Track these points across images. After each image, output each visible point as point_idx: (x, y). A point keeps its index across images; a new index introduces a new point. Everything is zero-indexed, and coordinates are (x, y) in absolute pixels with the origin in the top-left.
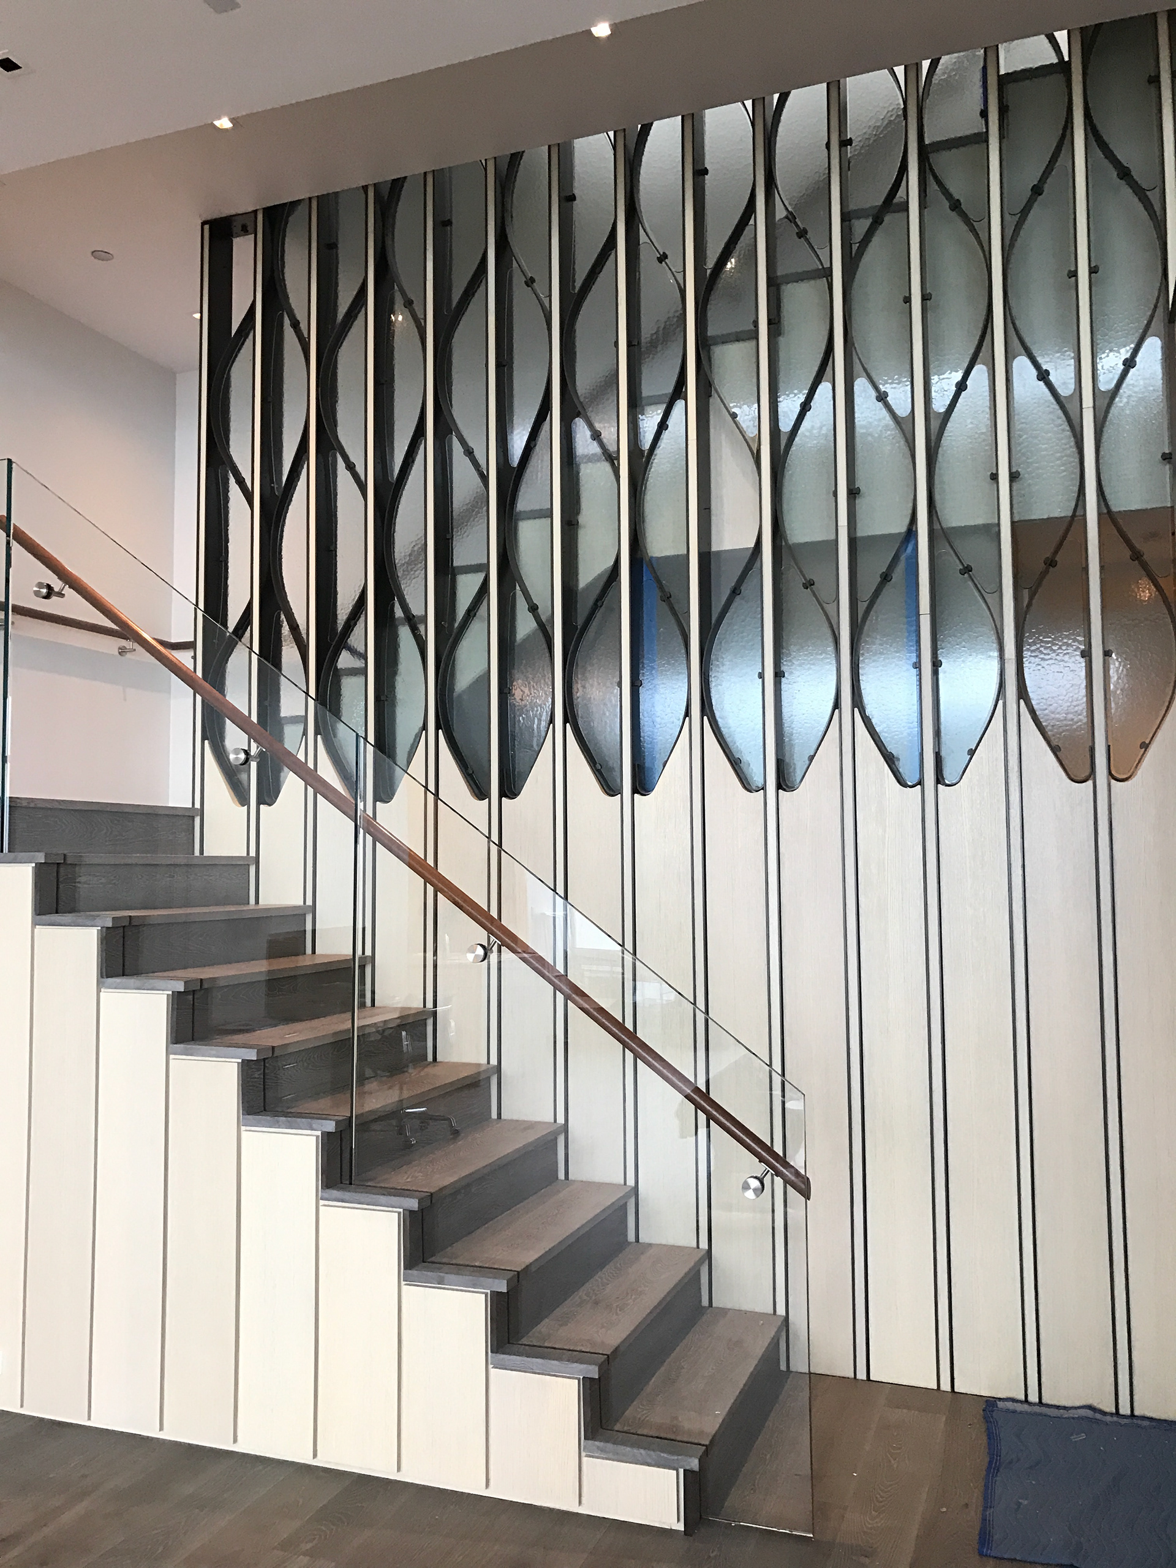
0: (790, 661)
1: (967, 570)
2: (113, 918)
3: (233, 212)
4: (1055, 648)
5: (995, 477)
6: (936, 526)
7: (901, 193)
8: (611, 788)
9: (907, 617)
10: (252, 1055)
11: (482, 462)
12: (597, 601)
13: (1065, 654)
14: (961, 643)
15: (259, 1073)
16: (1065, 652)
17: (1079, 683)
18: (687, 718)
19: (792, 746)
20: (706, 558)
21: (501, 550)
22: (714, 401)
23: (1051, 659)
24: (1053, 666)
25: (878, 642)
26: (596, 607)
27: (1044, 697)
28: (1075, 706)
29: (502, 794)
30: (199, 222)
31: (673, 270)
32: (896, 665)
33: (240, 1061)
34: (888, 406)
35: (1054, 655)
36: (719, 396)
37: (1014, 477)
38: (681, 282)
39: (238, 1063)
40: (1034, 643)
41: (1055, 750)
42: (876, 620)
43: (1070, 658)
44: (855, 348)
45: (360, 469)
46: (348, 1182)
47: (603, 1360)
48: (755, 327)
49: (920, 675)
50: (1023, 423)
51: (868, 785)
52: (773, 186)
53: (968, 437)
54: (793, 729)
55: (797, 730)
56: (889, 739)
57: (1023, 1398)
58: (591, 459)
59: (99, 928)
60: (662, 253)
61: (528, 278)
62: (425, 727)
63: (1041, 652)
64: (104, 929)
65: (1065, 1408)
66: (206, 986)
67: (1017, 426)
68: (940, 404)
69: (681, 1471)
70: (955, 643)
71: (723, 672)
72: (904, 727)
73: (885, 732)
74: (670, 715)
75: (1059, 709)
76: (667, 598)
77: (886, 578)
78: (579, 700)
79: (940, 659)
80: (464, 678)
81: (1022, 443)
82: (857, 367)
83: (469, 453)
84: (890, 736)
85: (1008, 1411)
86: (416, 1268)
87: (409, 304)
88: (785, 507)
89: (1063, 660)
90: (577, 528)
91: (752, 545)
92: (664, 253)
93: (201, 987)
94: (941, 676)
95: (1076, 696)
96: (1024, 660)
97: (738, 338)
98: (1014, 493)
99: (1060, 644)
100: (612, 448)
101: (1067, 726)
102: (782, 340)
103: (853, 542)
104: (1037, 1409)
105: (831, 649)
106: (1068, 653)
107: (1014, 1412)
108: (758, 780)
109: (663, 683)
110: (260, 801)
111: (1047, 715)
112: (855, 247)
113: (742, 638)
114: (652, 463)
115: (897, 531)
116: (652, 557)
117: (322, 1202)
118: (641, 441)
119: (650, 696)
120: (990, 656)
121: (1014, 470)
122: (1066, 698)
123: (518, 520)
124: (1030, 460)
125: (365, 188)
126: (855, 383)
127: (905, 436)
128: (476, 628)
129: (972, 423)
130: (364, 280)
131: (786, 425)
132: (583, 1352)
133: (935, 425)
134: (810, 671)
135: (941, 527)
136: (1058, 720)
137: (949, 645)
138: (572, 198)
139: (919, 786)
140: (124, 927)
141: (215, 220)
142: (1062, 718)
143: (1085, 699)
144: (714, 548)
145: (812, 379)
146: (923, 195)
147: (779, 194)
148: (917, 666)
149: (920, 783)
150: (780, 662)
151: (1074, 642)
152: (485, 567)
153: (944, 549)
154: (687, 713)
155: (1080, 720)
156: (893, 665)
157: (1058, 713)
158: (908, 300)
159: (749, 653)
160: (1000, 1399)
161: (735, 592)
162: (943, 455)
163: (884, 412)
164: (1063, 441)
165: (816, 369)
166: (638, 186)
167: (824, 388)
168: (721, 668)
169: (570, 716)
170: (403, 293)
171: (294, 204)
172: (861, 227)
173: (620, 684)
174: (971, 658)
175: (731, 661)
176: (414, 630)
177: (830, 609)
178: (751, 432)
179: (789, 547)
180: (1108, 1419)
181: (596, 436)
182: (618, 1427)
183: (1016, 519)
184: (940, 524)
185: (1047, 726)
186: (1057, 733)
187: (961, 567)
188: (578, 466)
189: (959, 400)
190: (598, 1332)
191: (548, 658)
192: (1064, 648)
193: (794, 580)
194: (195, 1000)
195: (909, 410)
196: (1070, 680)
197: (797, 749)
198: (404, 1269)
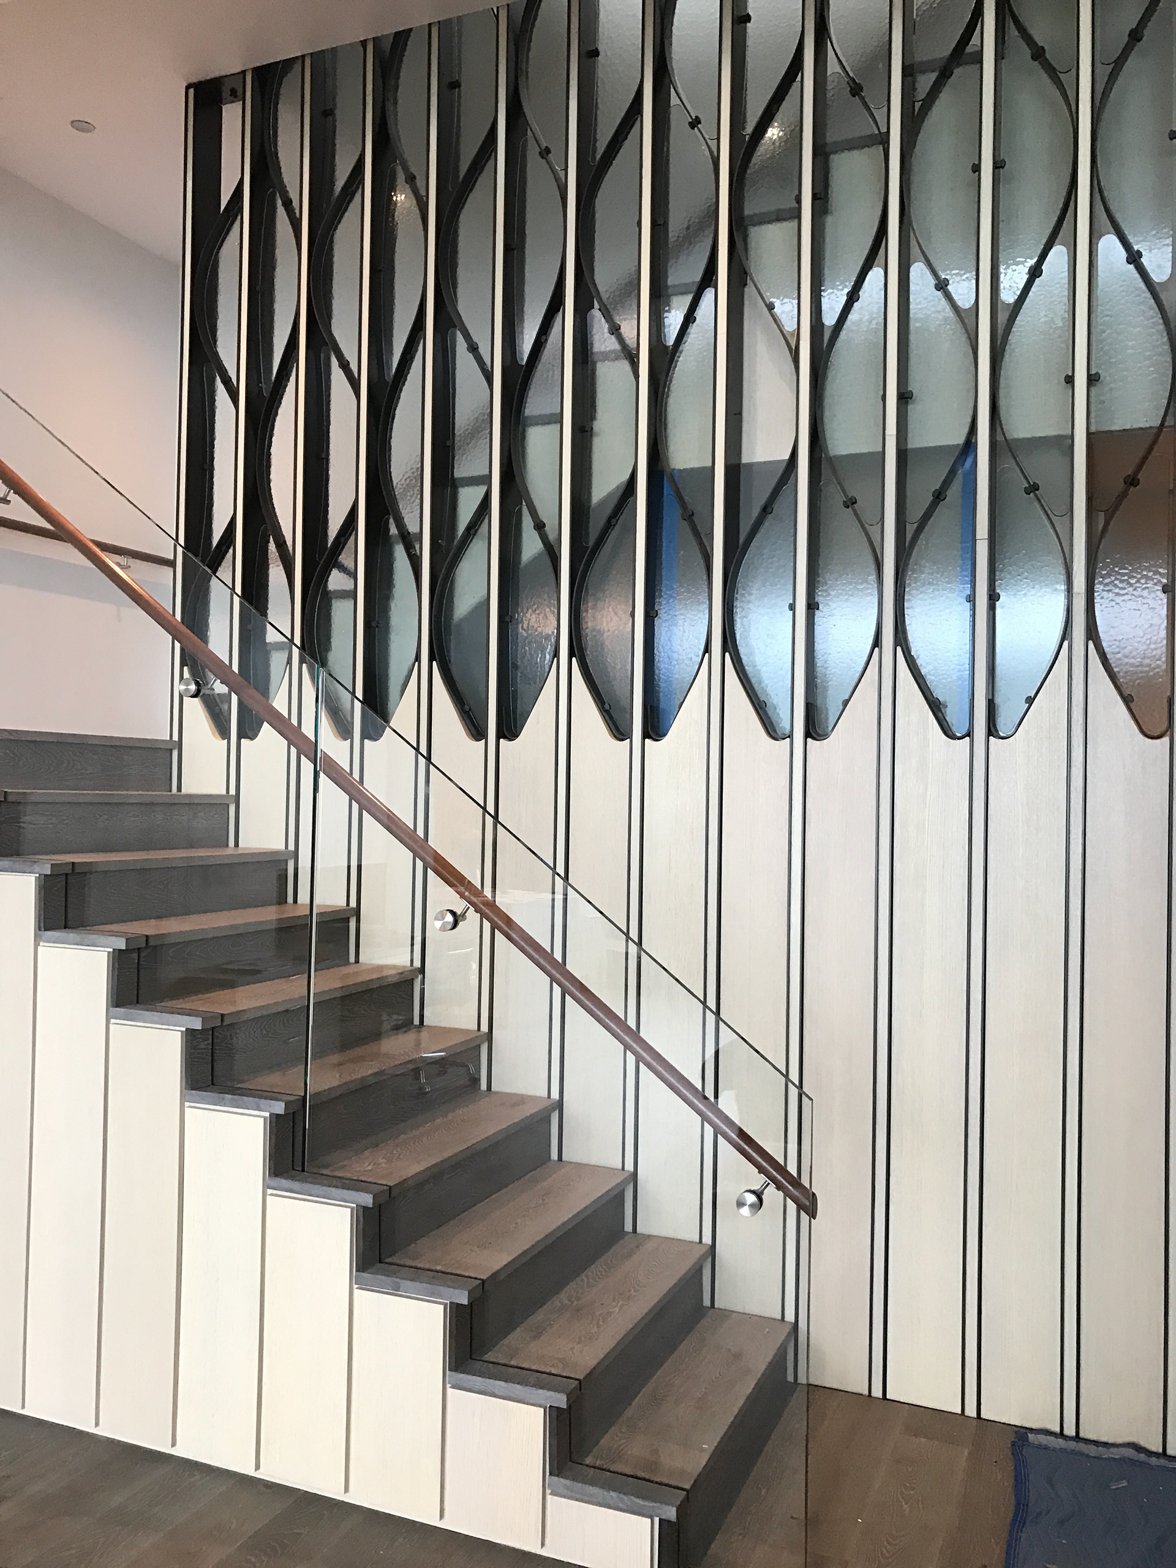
0: (826, 591)
1: (1033, 488)
2: (52, 865)
3: (223, 73)
4: (1133, 581)
5: (1070, 380)
6: (1000, 438)
7: (975, 40)
8: (620, 732)
9: (962, 542)
10: (197, 1024)
11: (487, 359)
12: (610, 519)
13: (1144, 589)
14: (1023, 573)
15: (206, 1043)
16: (1144, 586)
17: (1159, 623)
18: (707, 655)
19: (826, 689)
20: (734, 470)
21: (505, 461)
22: (749, 290)
23: (1127, 594)
24: (1129, 602)
25: (927, 570)
26: (609, 525)
27: (1118, 638)
28: (1153, 650)
29: (500, 735)
30: (185, 84)
31: (707, 137)
32: (947, 598)
33: (184, 1029)
34: (948, 297)
35: (1131, 589)
36: (755, 285)
37: (1093, 380)
38: (715, 150)
39: (182, 1032)
40: (1109, 575)
41: (1127, 700)
42: (927, 544)
43: (1149, 593)
44: (913, 229)
45: (354, 367)
46: (300, 1169)
47: (574, 1386)
48: (797, 203)
49: (973, 609)
50: (1107, 316)
51: (909, 734)
52: (826, 36)
53: (1041, 332)
54: (826, 668)
55: (830, 670)
56: (935, 683)
57: (1057, 1429)
58: (606, 356)
59: (38, 875)
60: (694, 118)
61: (543, 148)
62: (418, 658)
63: (1116, 586)
64: (43, 877)
65: (1106, 1445)
66: (151, 943)
67: (1099, 319)
68: (1008, 296)
69: (657, 1520)
70: (1017, 574)
71: (749, 602)
72: (953, 670)
73: (931, 675)
74: (689, 650)
75: (1134, 653)
76: (689, 517)
77: (939, 496)
78: (587, 630)
79: (998, 591)
80: (463, 604)
81: (1105, 340)
82: (915, 250)
83: (473, 348)
84: (937, 679)
85: (1041, 1447)
86: (370, 1270)
87: (411, 179)
88: (827, 414)
89: (1142, 596)
90: (591, 435)
91: (787, 457)
92: (696, 117)
93: (147, 944)
94: (998, 611)
95: (1155, 638)
96: (1096, 594)
97: (779, 217)
98: (1092, 399)
99: (1139, 576)
100: (632, 344)
101: (1142, 672)
102: (829, 220)
103: (902, 455)
104: (1072, 1445)
105: (873, 578)
106: (1147, 588)
107: (1046, 1448)
108: (785, 725)
109: (681, 614)
110: (241, 735)
111: (1120, 659)
112: (918, 105)
113: (772, 563)
114: (677, 361)
115: (955, 442)
116: (673, 470)
117: (269, 1191)
118: (665, 336)
119: (666, 629)
120: (1056, 590)
121: (1093, 372)
122: (1143, 640)
123: (525, 426)
124: (1113, 360)
125: (364, 43)
126: (912, 269)
127: (967, 332)
128: (476, 547)
129: (1046, 316)
130: (361, 155)
131: (830, 319)
132: (554, 1375)
133: (1002, 318)
134: (848, 604)
135: (1005, 437)
136: (1132, 665)
137: (1008, 576)
138: (595, 53)
139: (968, 738)
140: (67, 874)
141: (200, 83)
142: (1138, 664)
143: (1165, 642)
144: (745, 459)
145: (861, 263)
146: (1000, 41)
147: (831, 42)
148: (971, 599)
149: (969, 734)
150: (815, 592)
151: (1154, 574)
152: (487, 480)
153: (1008, 463)
154: (707, 649)
155: (1158, 666)
156: (943, 598)
157: (1133, 658)
158: (977, 169)
159: (779, 581)
160: (1031, 1430)
161: (766, 510)
162: (1011, 354)
163: (943, 301)
164: (1155, 337)
165: (866, 252)
166: (671, 36)
167: (875, 275)
168: (748, 598)
169: (577, 649)
170: (406, 169)
171: (288, 63)
172: (925, 82)
173: (633, 615)
174: (1033, 592)
175: (759, 589)
176: (409, 548)
177: (874, 531)
178: (790, 326)
179: (830, 459)
180: (1153, 1461)
181: (615, 330)
182: (588, 1460)
183: (1093, 429)
184: (1004, 434)
185: (1119, 672)
186: (1131, 680)
187: (1027, 486)
188: (594, 364)
189: (1033, 289)
190: (572, 1349)
191: (554, 584)
192: (1143, 581)
193: (834, 498)
194: (142, 959)
195: (973, 301)
196: (1149, 620)
197: (830, 692)
198: (356, 1271)
